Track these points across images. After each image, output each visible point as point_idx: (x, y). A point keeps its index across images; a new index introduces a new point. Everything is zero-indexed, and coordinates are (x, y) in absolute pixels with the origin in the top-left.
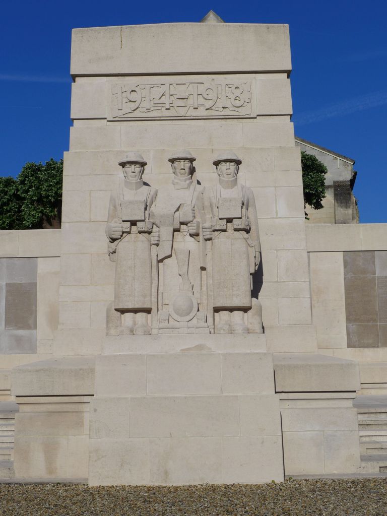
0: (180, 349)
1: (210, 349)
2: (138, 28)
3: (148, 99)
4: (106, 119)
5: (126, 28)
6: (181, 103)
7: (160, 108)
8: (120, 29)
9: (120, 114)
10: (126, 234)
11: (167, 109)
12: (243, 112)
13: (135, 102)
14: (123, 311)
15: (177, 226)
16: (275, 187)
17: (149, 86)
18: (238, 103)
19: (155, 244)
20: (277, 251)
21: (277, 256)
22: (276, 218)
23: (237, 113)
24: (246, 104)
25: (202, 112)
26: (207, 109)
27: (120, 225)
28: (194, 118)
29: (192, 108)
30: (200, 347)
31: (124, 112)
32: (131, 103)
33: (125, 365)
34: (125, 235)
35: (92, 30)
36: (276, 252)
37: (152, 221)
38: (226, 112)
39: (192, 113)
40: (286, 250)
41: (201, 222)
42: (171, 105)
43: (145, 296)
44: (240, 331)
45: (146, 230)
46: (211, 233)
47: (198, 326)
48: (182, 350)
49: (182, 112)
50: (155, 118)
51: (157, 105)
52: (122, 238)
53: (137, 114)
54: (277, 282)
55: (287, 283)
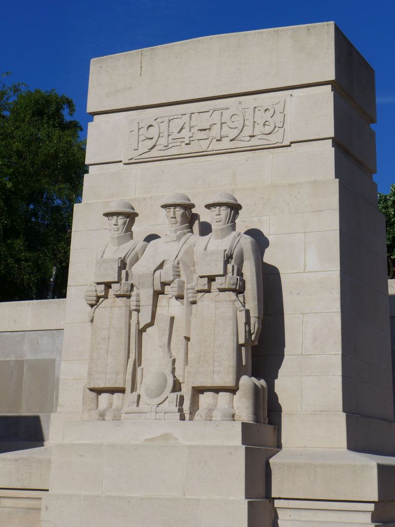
0: (144, 439)
1: (177, 439)
2: (161, 49)
3: (166, 134)
4: (121, 162)
5: (147, 51)
6: (203, 135)
7: (179, 144)
8: (140, 52)
9: (135, 154)
10: (103, 299)
11: (186, 144)
12: (274, 139)
13: (152, 138)
14: (99, 391)
15: (158, 288)
16: (305, 233)
17: (168, 118)
18: (268, 129)
19: (135, 310)
20: (303, 314)
21: (303, 321)
22: (304, 272)
23: (266, 142)
24: (277, 129)
25: (226, 144)
26: (231, 140)
27: (94, 289)
28: (217, 152)
29: (214, 140)
30: (166, 437)
31: (140, 152)
32: (148, 140)
33: (82, 456)
34: (101, 300)
35: (111, 58)
36: (301, 316)
37: (130, 282)
38: (255, 142)
39: (216, 146)
40: (314, 313)
41: (186, 282)
42: (191, 139)
43: (118, 373)
44: (219, 418)
45: (122, 293)
46: (195, 295)
47: (167, 411)
48: (146, 440)
49: (204, 145)
50: (174, 157)
51: (175, 141)
52: (98, 304)
53: (155, 153)
54: (302, 354)
55: (313, 356)
